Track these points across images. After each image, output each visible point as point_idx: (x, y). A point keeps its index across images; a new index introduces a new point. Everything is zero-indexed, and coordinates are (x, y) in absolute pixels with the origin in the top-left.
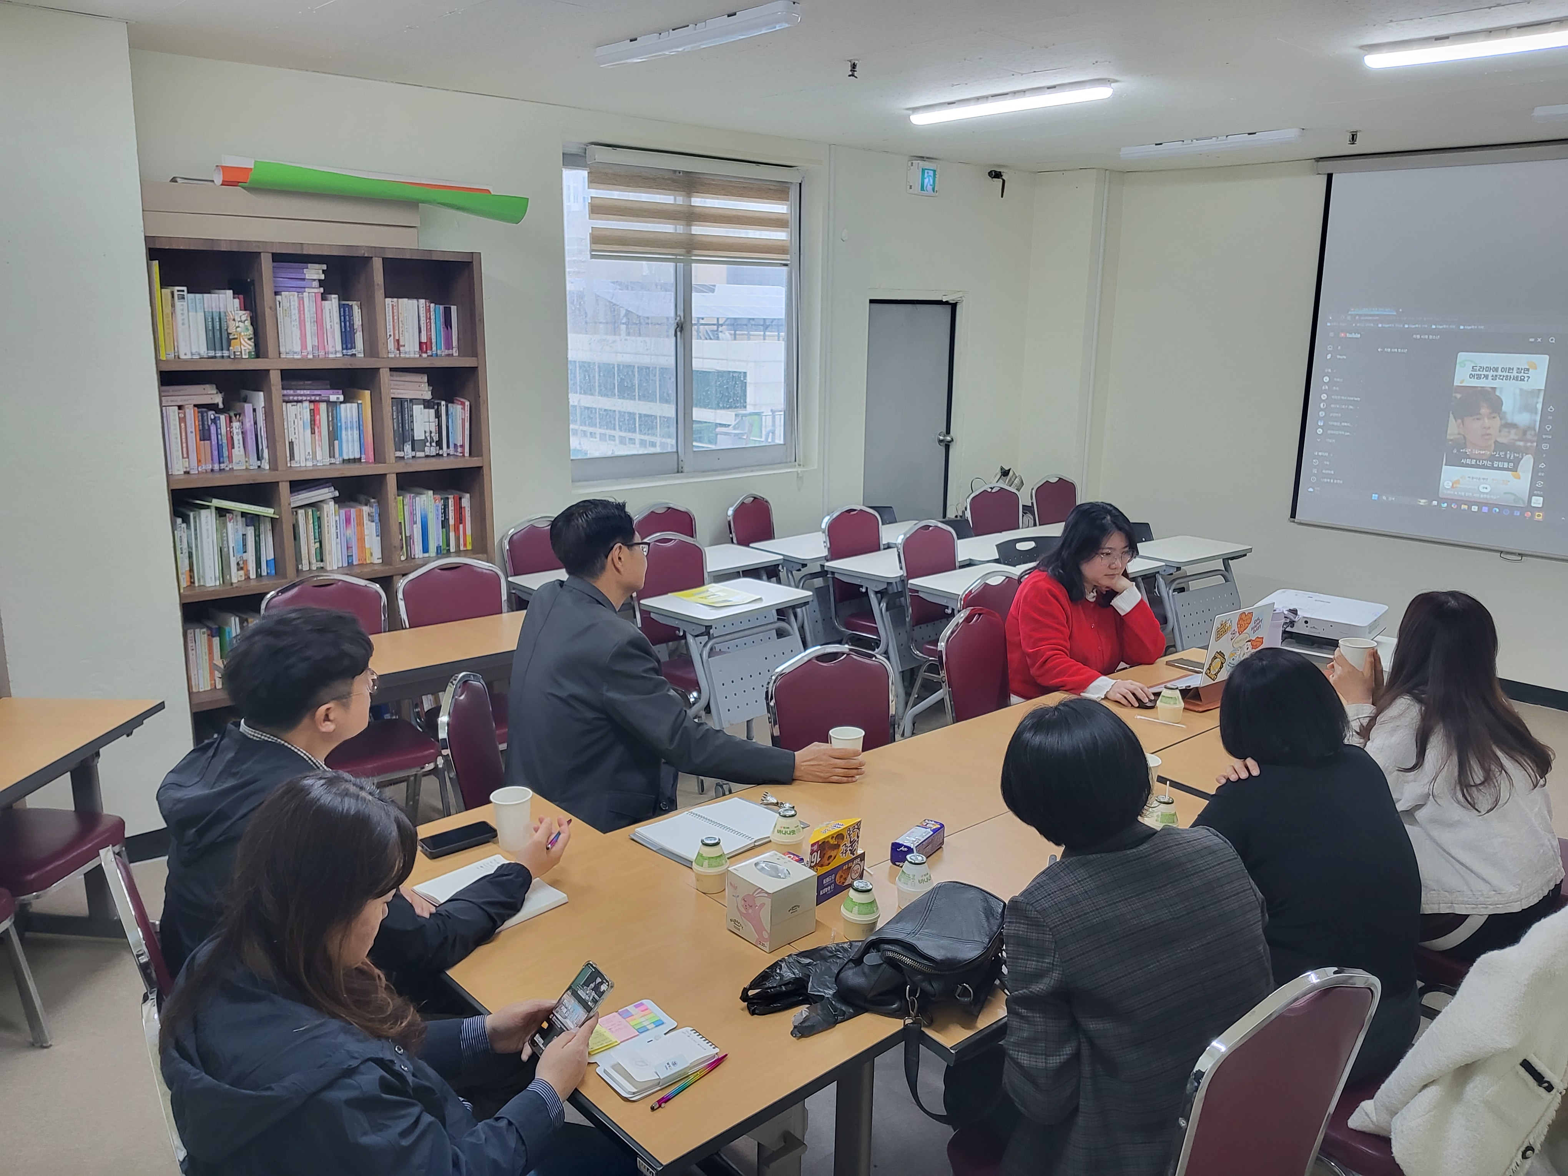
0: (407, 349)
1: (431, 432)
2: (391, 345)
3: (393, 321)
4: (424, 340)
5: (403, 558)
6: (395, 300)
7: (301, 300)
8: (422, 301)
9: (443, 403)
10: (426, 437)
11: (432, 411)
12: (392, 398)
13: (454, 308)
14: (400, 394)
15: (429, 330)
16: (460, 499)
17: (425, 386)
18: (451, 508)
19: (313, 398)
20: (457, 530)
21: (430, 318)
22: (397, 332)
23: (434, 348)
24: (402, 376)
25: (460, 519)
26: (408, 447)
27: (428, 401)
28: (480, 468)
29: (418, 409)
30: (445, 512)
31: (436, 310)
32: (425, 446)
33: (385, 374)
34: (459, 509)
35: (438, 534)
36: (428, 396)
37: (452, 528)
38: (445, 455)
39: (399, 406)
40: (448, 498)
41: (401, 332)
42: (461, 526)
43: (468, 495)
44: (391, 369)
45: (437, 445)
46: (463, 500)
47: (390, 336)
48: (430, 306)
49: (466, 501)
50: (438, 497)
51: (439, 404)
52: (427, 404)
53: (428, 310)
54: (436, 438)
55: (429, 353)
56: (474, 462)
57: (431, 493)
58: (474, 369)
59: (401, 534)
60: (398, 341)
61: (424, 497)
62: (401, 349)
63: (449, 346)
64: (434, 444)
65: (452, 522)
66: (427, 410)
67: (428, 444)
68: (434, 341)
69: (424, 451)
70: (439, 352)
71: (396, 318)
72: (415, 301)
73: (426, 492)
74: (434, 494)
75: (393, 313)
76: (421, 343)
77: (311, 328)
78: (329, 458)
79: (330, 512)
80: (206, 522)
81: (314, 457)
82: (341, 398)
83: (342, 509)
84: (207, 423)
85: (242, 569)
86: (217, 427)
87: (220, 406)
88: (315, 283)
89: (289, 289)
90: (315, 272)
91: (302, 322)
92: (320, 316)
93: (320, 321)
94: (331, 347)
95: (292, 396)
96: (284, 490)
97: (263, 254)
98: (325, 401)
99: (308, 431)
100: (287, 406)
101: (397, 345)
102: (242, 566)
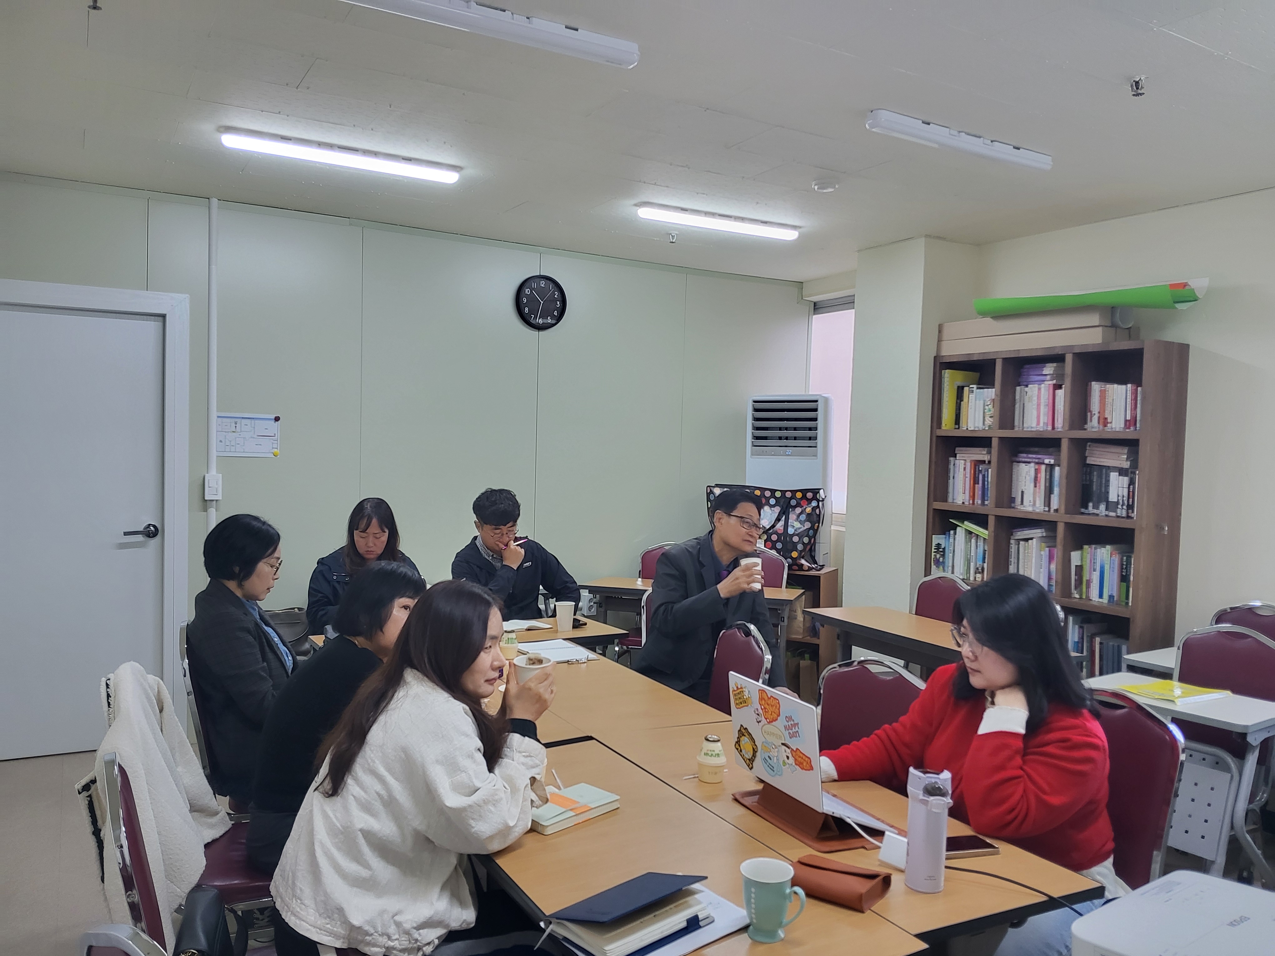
1: (1123, 497)
2: (1096, 422)
3: (1100, 403)
4: (1128, 418)
7: (1039, 389)
8: (1130, 386)
10: (1118, 500)
11: (1127, 479)
14: (1101, 462)
15: (1134, 409)
17: (1124, 457)
19: (1037, 461)
21: (1136, 400)
22: (1105, 411)
24: (1106, 448)
26: (1102, 507)
29: (1114, 476)
30: (1127, 568)
32: (1117, 508)
33: (1064, 443)
35: (1112, 585)
36: (1126, 465)
41: (1109, 412)
44: (1072, 440)
45: (1128, 509)
47: (1094, 414)
51: (1133, 473)
52: (1122, 472)
53: (1134, 393)
55: (1132, 428)
57: (1108, 547)
58: (1139, 441)
60: (1106, 418)
61: (1102, 550)
62: (1109, 425)
64: (1125, 507)
66: (1122, 477)
67: (1120, 506)
68: (1138, 418)
69: (1116, 512)
71: (1104, 400)
72: (1124, 387)
74: (1111, 550)
76: (1126, 421)
77: (1044, 410)
78: (1044, 506)
79: (1034, 546)
80: (959, 535)
81: (1034, 504)
82: (1052, 462)
83: (1047, 547)
84: (977, 472)
85: (979, 573)
86: (984, 476)
87: (987, 462)
88: (1048, 377)
89: (1033, 382)
90: (1049, 369)
91: (1039, 405)
92: (1051, 401)
93: (1051, 404)
94: (1059, 424)
95: (1025, 458)
96: (991, 521)
97: (997, 360)
98: (1043, 463)
99: (1032, 485)
100: (1023, 465)
101: (1105, 422)
102: (980, 571)
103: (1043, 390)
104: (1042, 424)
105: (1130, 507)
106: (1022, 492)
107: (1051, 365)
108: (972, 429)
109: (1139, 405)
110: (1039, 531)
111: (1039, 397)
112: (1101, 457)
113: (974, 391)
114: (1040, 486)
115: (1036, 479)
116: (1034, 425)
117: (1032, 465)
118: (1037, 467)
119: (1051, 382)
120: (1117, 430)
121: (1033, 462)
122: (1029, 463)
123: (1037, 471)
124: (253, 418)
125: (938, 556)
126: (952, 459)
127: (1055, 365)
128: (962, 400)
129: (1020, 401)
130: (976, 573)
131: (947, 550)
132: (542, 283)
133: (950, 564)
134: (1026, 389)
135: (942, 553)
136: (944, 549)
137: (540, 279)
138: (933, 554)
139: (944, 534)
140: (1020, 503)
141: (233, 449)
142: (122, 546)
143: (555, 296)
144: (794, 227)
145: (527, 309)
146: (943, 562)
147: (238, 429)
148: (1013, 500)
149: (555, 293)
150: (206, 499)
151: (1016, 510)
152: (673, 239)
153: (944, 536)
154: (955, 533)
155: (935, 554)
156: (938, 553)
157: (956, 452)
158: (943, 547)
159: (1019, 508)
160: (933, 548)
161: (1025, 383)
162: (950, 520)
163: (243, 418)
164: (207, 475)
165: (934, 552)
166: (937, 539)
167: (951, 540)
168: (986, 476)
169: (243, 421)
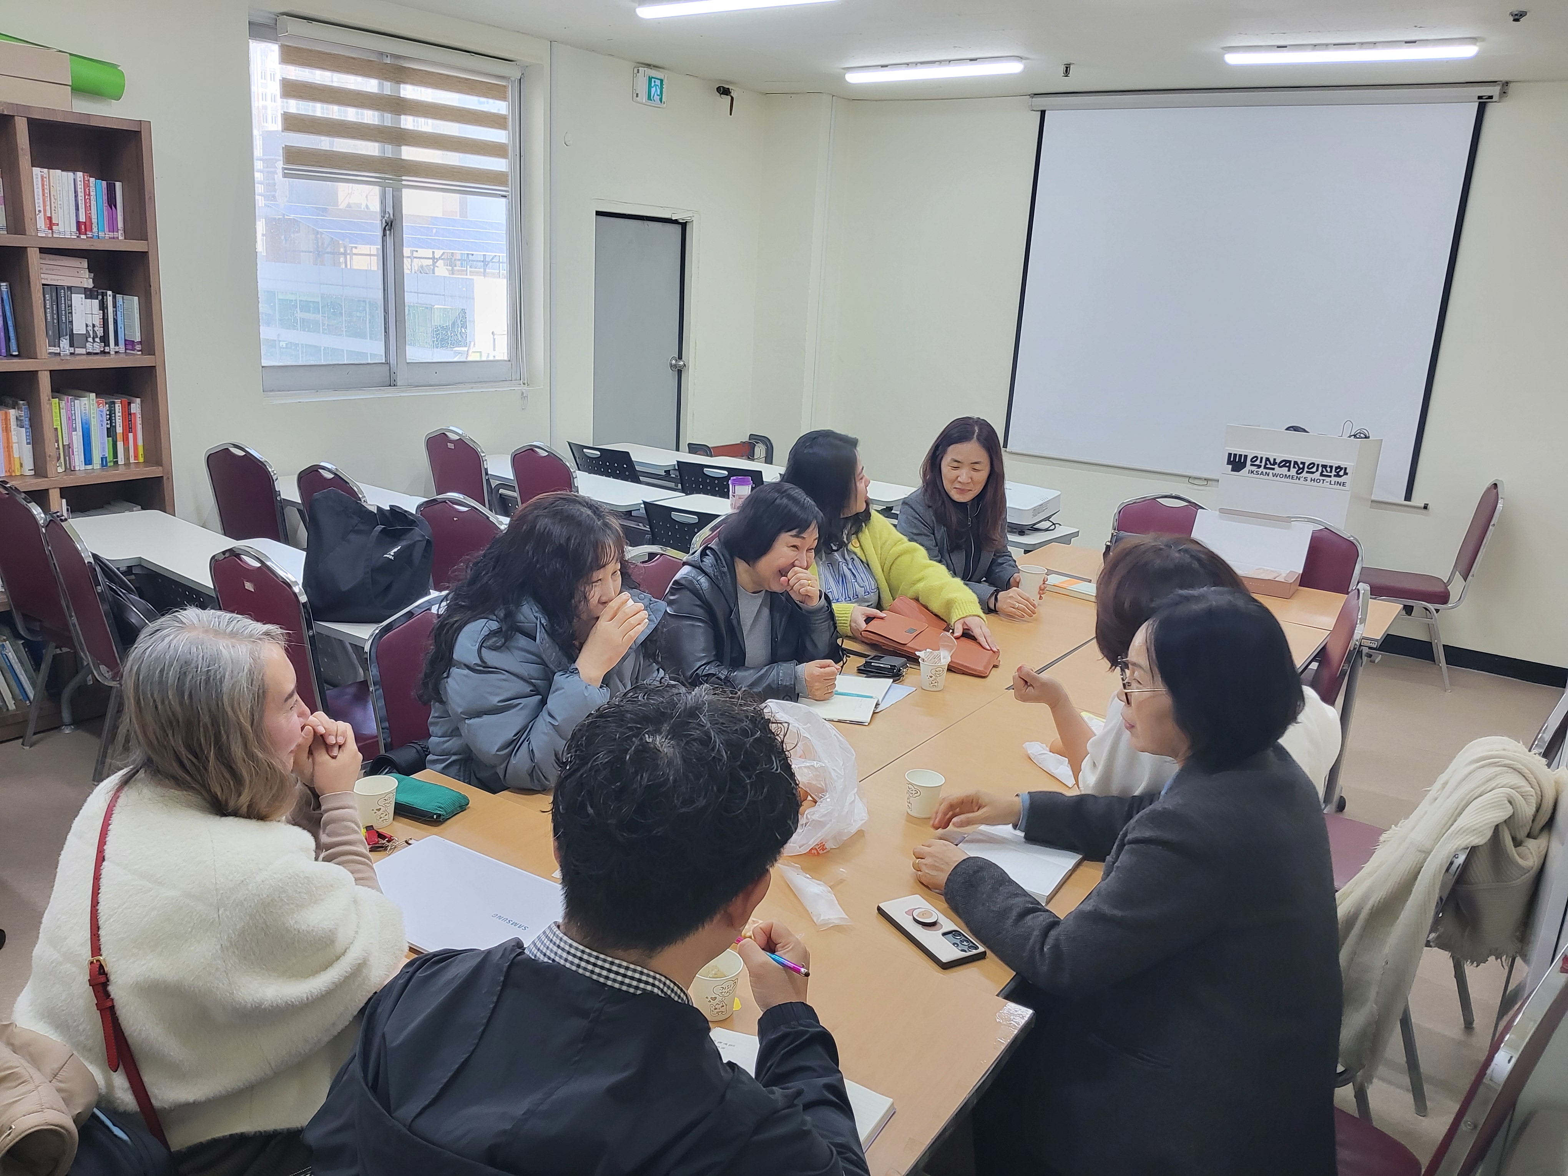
0: (61, 228)
1: (94, 326)
2: (41, 223)
3: (44, 195)
4: (82, 219)
5: (60, 470)
6: (46, 170)
8: (80, 174)
9: (109, 293)
10: (87, 330)
11: (96, 302)
12: (43, 285)
13: (118, 185)
14: (55, 280)
15: (88, 208)
16: (129, 404)
17: (86, 273)
18: (118, 414)
20: (126, 440)
21: (89, 195)
22: (48, 208)
23: (95, 229)
24: (56, 260)
25: (129, 427)
26: (65, 343)
27: (90, 290)
28: (153, 368)
29: (77, 299)
30: (110, 419)
31: (97, 187)
32: (87, 341)
33: (33, 256)
34: (128, 416)
35: (103, 444)
36: (89, 284)
37: (119, 437)
38: (112, 353)
39: (54, 294)
40: (114, 403)
41: (53, 208)
42: (131, 435)
43: (138, 400)
44: (43, 251)
45: (101, 342)
46: (132, 405)
47: (40, 211)
48: (89, 180)
49: (136, 407)
50: (101, 400)
51: (104, 295)
52: (89, 294)
53: (86, 185)
54: (100, 332)
55: (90, 234)
56: (145, 361)
57: (93, 395)
58: (144, 254)
59: (57, 441)
60: (50, 218)
61: (84, 400)
62: (54, 227)
63: (113, 228)
64: (97, 340)
65: (119, 430)
66: (89, 300)
67: (90, 340)
68: (94, 221)
69: (85, 347)
70: (101, 234)
71: (47, 191)
72: (71, 174)
73: (87, 394)
74: (96, 397)
75: (43, 185)
76: (78, 223)
101: (51, 224)
109: (93, 203)
112: (54, 272)
120: (69, 237)
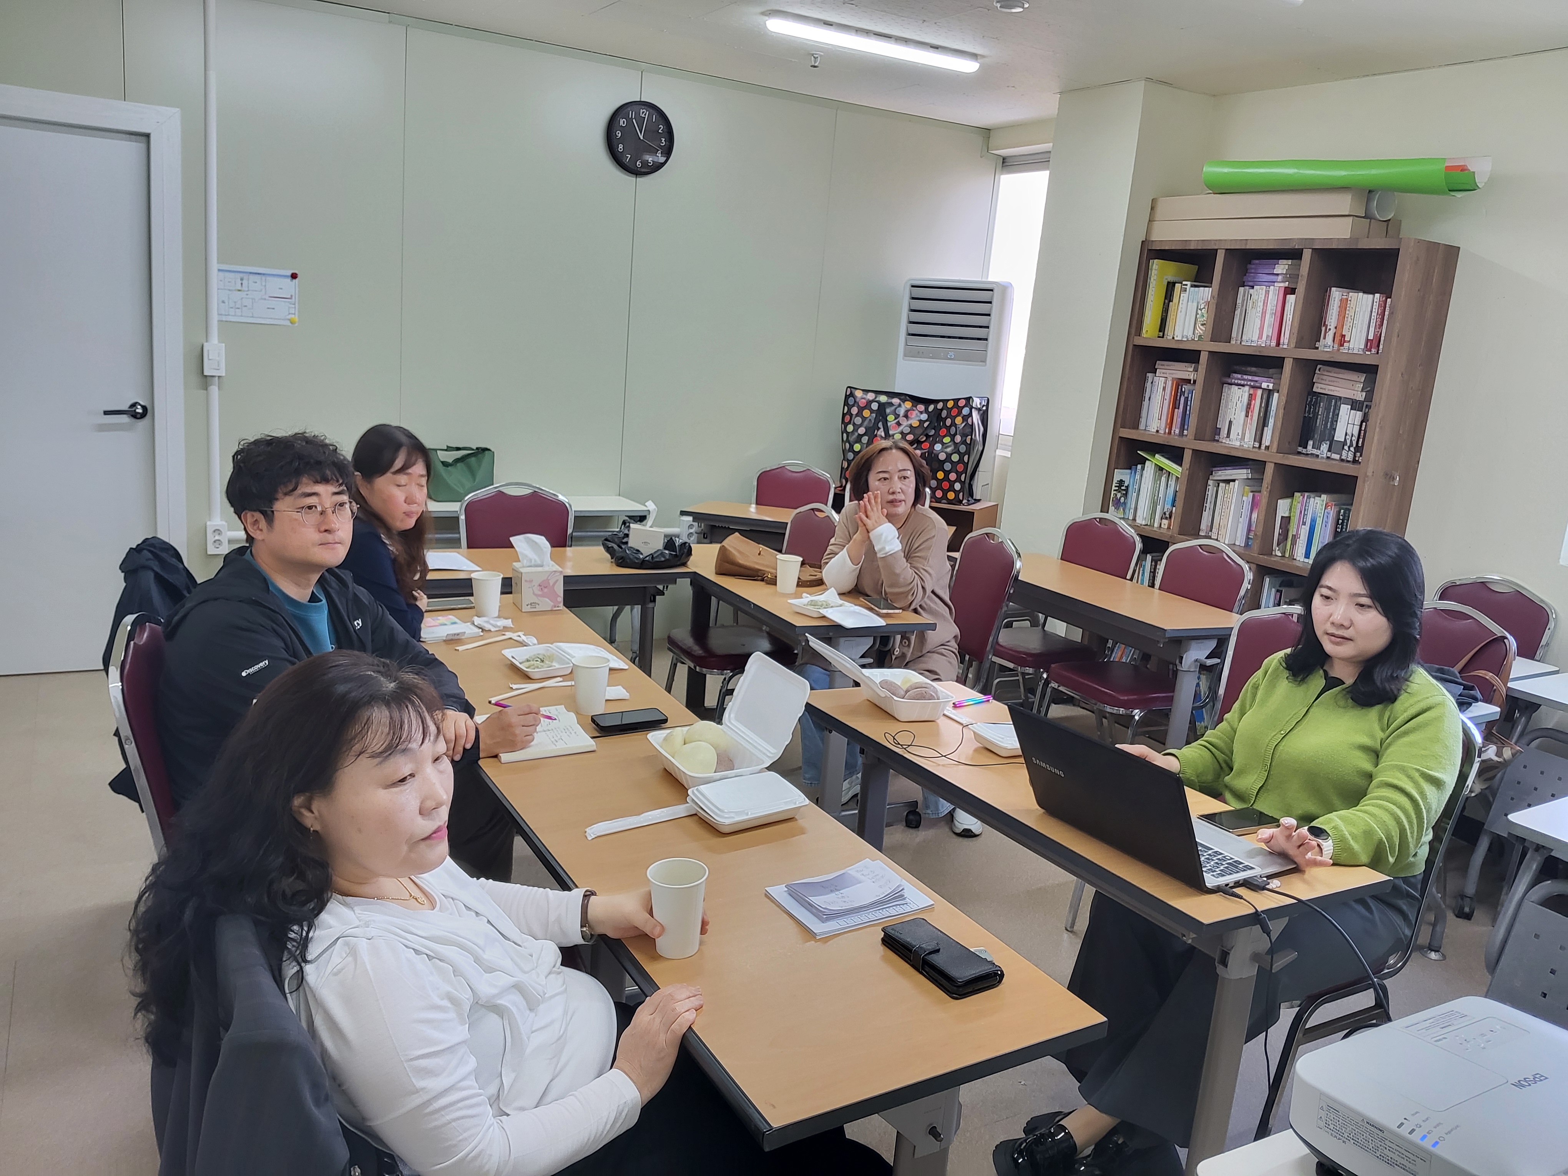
1: (1352, 436)
2: (1330, 340)
3: (1341, 315)
4: (1371, 337)
5: (1280, 554)
7: (1267, 292)
8: (1377, 296)
10: (1345, 439)
11: (1360, 414)
14: (1331, 390)
15: (1379, 327)
17: (1359, 386)
19: (1252, 384)
21: (1383, 315)
26: (1325, 447)
29: (1345, 409)
30: (1342, 523)
32: (1343, 448)
33: (1288, 364)
36: (1360, 397)
39: (1327, 403)
40: (1348, 510)
44: (1296, 360)
45: (1356, 451)
47: (1329, 329)
48: (1385, 302)
50: (1332, 503)
52: (1355, 405)
53: (1383, 306)
54: (1357, 442)
57: (1326, 496)
60: (1344, 336)
61: (1318, 500)
64: (1353, 449)
66: (1354, 412)
67: (1346, 447)
69: (1340, 454)
71: (1346, 312)
72: (1371, 296)
73: (1321, 494)
74: (1328, 498)
76: (1367, 340)
77: (1269, 319)
78: (1255, 441)
79: (1236, 490)
80: (1147, 471)
81: (1243, 438)
82: (1271, 386)
83: (1252, 492)
84: (1179, 394)
85: (1166, 518)
86: (1186, 399)
87: (1192, 382)
88: (1280, 278)
89: (1260, 283)
90: (1282, 267)
91: (1264, 313)
92: (1279, 309)
93: (1279, 314)
94: (1285, 339)
95: (1239, 379)
96: (1187, 456)
97: (1218, 250)
98: (1260, 388)
99: (1244, 413)
100: (1235, 388)
101: (1342, 340)
102: (1168, 516)
103: (1271, 293)
104: (1264, 338)
105: (1359, 449)
106: (1230, 422)
107: (1285, 262)
108: (1179, 338)
109: (1385, 322)
110: (1245, 471)
111: (1265, 303)
112: (1332, 384)
113: (1188, 290)
114: (1252, 416)
115: (1249, 405)
116: (1255, 338)
117: (1247, 388)
118: (1251, 392)
119: (1282, 285)
120: (1355, 352)
121: (1247, 385)
122: (1243, 385)
123: (1251, 397)
124: (264, 274)
125: (1119, 495)
126: (1150, 375)
127: (1290, 262)
128: (1171, 300)
129: (1242, 306)
130: (1162, 519)
131: (1130, 489)
132: (643, 112)
133: (1133, 506)
134: (1251, 291)
135: (1125, 492)
136: (1127, 487)
137: (640, 106)
138: (1113, 492)
139: (1130, 469)
140: (1226, 436)
141: (238, 312)
142: (102, 428)
143: (660, 131)
144: (974, 56)
145: (621, 146)
146: (1125, 503)
147: (245, 288)
148: (1217, 431)
149: (660, 126)
150: (205, 373)
151: (1220, 444)
152: (815, 62)
153: (1129, 471)
154: (1143, 469)
155: (1115, 492)
156: (1120, 492)
157: (1156, 367)
158: (1126, 484)
159: (1224, 441)
160: (1114, 484)
161: (1251, 284)
162: (1138, 452)
163: (251, 273)
164: (205, 344)
165: (1114, 490)
166: (1120, 475)
167: (1138, 477)
168: (1189, 399)
169: (251, 276)
